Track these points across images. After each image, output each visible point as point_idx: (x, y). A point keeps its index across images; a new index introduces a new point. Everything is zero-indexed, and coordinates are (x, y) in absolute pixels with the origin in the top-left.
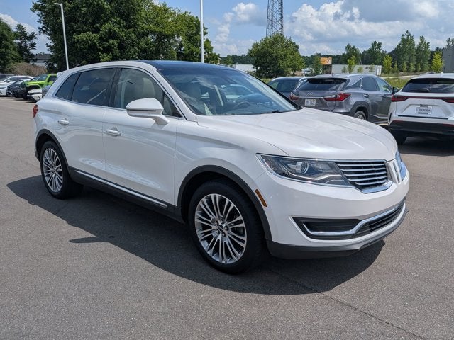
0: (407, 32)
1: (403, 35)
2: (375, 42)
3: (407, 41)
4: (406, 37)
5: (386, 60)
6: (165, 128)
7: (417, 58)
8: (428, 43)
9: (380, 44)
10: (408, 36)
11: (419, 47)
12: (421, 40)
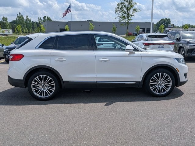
0: (19, 13)
1: (18, 15)
2: (4, 17)
3: (20, 18)
4: (19, 15)
5: (18, 27)
6: (135, 55)
7: (27, 26)
8: (30, 19)
9: (6, 18)
10: (20, 15)
11: (26, 21)
12: (27, 17)
